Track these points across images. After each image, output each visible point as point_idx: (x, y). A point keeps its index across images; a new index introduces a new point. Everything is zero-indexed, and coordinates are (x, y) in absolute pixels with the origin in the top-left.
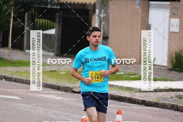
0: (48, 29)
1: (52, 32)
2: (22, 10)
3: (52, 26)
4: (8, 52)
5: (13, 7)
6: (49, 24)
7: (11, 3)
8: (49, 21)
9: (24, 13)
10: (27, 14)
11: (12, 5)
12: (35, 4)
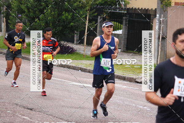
0: (116, 30)
1: (119, 32)
2: (96, 14)
3: (119, 27)
4: (83, 48)
5: (88, 12)
6: (117, 26)
7: (87, 8)
8: (117, 23)
9: (97, 16)
10: (99, 17)
11: (88, 9)
12: (106, 9)
